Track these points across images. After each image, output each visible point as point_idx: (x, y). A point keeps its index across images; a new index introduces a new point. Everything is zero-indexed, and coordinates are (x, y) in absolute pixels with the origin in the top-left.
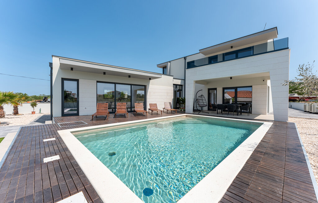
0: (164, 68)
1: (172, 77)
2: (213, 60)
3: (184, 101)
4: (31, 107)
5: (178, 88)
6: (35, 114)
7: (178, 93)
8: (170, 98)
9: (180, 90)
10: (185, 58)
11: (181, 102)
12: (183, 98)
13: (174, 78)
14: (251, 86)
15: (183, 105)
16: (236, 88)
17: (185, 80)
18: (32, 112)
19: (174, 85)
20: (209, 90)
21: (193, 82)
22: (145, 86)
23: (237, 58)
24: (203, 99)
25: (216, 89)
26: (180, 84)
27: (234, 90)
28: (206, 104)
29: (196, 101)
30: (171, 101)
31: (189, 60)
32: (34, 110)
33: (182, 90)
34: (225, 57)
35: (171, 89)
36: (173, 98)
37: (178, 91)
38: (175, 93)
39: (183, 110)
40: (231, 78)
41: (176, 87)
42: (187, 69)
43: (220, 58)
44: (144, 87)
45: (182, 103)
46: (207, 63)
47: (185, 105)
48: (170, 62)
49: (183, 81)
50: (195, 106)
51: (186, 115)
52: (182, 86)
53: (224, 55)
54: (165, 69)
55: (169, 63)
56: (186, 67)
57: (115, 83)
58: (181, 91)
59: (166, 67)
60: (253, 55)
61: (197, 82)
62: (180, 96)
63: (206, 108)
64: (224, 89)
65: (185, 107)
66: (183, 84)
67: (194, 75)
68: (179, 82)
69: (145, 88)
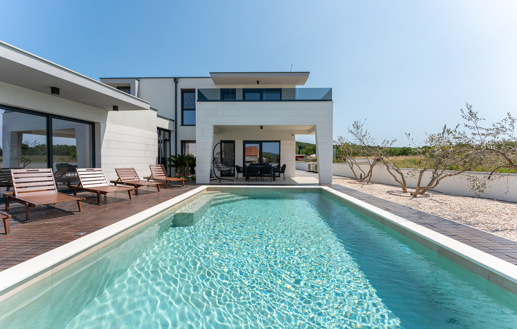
1: (156, 113)
2: (227, 95)
10: (176, 80)
14: (279, 142)
16: (260, 143)
19: (158, 128)
21: (212, 128)
22: (93, 124)
23: (261, 99)
25: (233, 142)
27: (258, 145)
31: (183, 85)
33: (169, 140)
34: (247, 94)
40: (262, 127)
42: (198, 101)
43: (239, 95)
46: (220, 99)
48: (138, 79)
49: (173, 123)
51: (207, 188)
52: (169, 131)
53: (245, 91)
55: (137, 82)
58: (168, 143)
60: (281, 100)
64: (245, 142)
66: (173, 129)
68: (165, 124)
69: (94, 130)
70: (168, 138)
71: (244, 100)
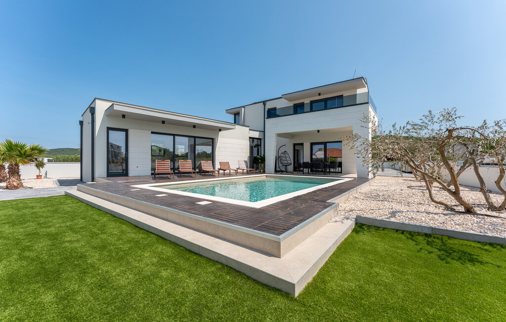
0: (237, 114)
1: (248, 128)
2: (298, 109)
3: (263, 160)
4: (35, 168)
5: (256, 142)
6: (41, 178)
7: (255, 149)
8: (245, 155)
9: (258, 146)
10: (264, 103)
11: (260, 161)
12: (262, 156)
13: (250, 130)
14: (341, 142)
15: (262, 165)
16: (325, 144)
17: (264, 132)
18: (37, 176)
19: (250, 138)
20: (295, 145)
21: (274, 135)
22: (213, 139)
23: (326, 108)
24: (287, 156)
25: (302, 144)
26: (257, 137)
27: (322, 146)
28: (289, 162)
29: (278, 159)
30: (246, 159)
31: (269, 105)
32: (40, 172)
33: (260, 145)
34: (313, 105)
35: (246, 144)
36: (249, 155)
37: (255, 147)
38: (251, 148)
39: (262, 171)
40: (318, 131)
41: (253, 141)
43: (307, 108)
44: (211, 140)
45: (261, 163)
46: (292, 113)
47: (265, 164)
48: (244, 107)
49: (262, 133)
50: (277, 166)
51: (266, 176)
52: (260, 139)
53: (312, 103)
54: (237, 117)
55: (243, 109)
56: (266, 117)
57: (174, 135)
58: (260, 147)
59: (239, 113)
60: (343, 106)
61: (279, 135)
62: (258, 154)
63: (291, 168)
64: (312, 144)
65: (264, 167)
66: (262, 137)
67: (276, 126)
68: (256, 135)
69: (212, 142)
70: (259, 144)
71: (311, 110)
